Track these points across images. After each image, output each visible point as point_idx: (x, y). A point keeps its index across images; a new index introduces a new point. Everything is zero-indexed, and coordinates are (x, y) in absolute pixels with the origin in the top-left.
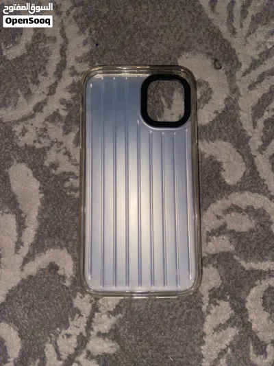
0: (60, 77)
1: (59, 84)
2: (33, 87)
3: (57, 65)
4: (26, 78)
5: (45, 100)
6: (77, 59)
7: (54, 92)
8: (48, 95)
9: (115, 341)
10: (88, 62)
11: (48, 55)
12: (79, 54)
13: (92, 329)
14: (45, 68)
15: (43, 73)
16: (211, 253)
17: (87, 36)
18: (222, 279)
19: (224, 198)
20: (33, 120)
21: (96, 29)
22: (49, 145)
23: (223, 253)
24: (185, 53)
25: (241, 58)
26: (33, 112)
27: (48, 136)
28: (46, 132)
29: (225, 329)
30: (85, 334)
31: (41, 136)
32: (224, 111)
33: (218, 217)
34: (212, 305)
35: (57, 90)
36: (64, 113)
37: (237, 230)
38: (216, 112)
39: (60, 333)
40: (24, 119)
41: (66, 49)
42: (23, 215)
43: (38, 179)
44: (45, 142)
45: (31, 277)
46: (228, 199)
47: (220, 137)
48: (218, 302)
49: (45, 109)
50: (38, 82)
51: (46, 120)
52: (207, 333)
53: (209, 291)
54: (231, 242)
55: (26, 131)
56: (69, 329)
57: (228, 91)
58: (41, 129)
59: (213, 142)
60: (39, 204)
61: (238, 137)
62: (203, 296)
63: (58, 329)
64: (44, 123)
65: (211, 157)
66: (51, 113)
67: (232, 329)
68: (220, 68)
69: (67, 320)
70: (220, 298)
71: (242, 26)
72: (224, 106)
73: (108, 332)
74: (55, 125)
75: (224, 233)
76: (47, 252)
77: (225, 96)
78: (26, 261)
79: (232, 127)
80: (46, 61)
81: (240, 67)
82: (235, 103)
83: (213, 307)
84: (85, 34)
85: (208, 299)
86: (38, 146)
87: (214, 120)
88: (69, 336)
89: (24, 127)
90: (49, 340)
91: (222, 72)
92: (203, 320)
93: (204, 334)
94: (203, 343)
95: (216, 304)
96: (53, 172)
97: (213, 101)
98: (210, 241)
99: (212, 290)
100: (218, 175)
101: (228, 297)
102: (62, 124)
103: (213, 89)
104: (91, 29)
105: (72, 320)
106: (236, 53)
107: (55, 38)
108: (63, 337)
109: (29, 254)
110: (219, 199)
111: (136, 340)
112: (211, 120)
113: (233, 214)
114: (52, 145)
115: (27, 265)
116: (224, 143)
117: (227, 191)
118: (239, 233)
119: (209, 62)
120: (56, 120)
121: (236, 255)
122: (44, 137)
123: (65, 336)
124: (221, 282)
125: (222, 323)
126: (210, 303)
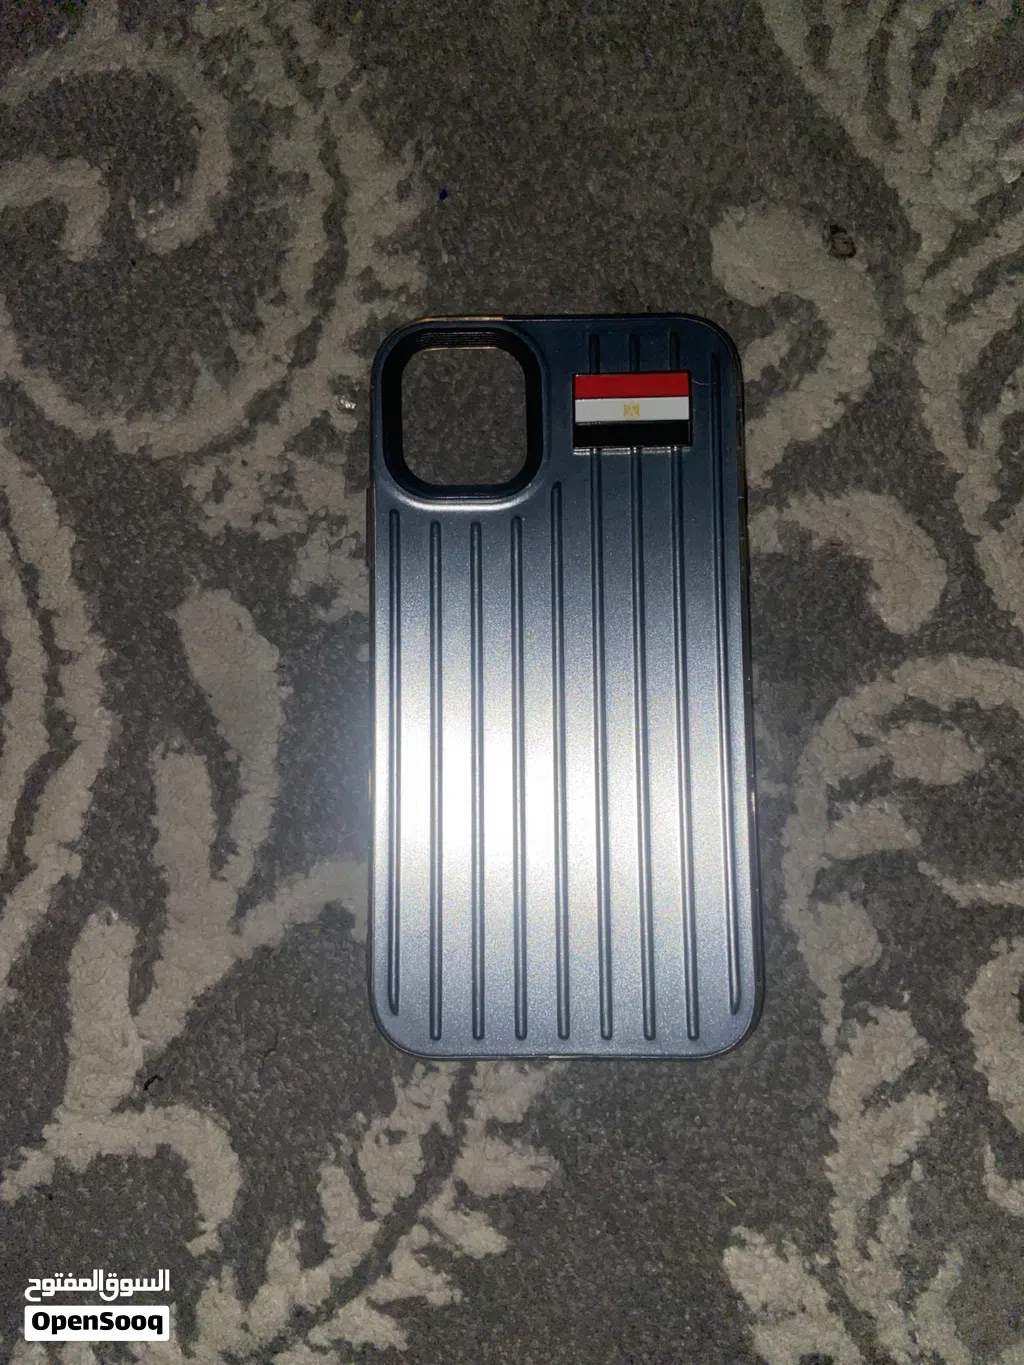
0: (327, 306)
1: (327, 327)
2: (242, 344)
3: (317, 265)
4: (217, 312)
5: (284, 383)
6: (380, 246)
7: (311, 358)
8: (291, 366)
9: (544, 1149)
10: (417, 253)
11: (286, 234)
12: (387, 230)
13: (470, 1112)
14: (276, 280)
15: (271, 294)
16: (843, 855)
17: (408, 165)
18: (882, 938)
19: (880, 678)
20: (246, 449)
21: (436, 143)
22: (303, 529)
23: (883, 853)
24: (731, 209)
25: (918, 220)
26: (246, 424)
27: (299, 498)
28: (292, 488)
29: (899, 1100)
30: (446, 1128)
31: (276, 499)
32: (868, 395)
33: (863, 741)
34: (854, 1022)
35: (320, 348)
36: (345, 424)
37: (926, 778)
38: (843, 398)
39: (367, 1127)
40: (218, 447)
41: (344, 214)
42: (231, 756)
43: (273, 640)
44: (291, 520)
45: (264, 951)
46: (892, 680)
47: (859, 480)
48: (873, 1012)
49: (284, 411)
50: (259, 324)
51: (289, 447)
52: (842, 1114)
53: (843, 979)
54: (906, 819)
55: (229, 486)
56: (395, 1115)
57: (879, 330)
58: (274, 476)
59: (838, 497)
60: (279, 718)
61: (918, 477)
62: (824, 996)
63: (360, 1116)
64: (281, 458)
65: (833, 547)
66: (306, 423)
67: (923, 1097)
68: (851, 255)
69: (389, 1086)
70: (877, 1000)
71: (916, 113)
72: (868, 378)
73: (520, 1118)
74: (320, 461)
75: (883, 793)
76: (312, 871)
77: (870, 346)
78: (246, 902)
79: (898, 444)
80: (280, 257)
81: (917, 248)
82: (903, 364)
83: (858, 1028)
84: (404, 162)
85: (841, 1003)
86: (267, 531)
87: (837, 426)
88: (395, 1137)
89: (219, 472)
90: (332, 1156)
91: (857, 265)
92: (828, 1073)
93: (833, 1118)
94: (831, 1146)
95: (865, 1019)
96: (321, 613)
97: (830, 365)
98: (838, 817)
99: (851, 974)
100: (856, 604)
101: (906, 997)
102: (343, 459)
103: (830, 326)
104: (419, 143)
105: (405, 1084)
106: (902, 203)
107: (306, 176)
108: (377, 1141)
109: (255, 879)
110: (862, 683)
111: (612, 1142)
112: (827, 425)
113: (912, 728)
114: (311, 530)
115: (251, 913)
116: (872, 498)
117: (890, 652)
118: (932, 790)
119: (813, 237)
120: (323, 446)
121: (926, 859)
122: (286, 503)
123: (384, 1139)
124: (880, 947)
125: (890, 1079)
126: (846, 1015)
